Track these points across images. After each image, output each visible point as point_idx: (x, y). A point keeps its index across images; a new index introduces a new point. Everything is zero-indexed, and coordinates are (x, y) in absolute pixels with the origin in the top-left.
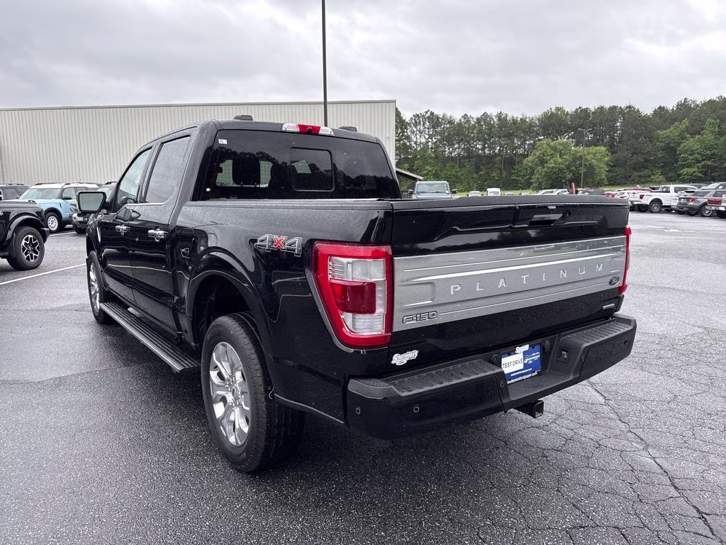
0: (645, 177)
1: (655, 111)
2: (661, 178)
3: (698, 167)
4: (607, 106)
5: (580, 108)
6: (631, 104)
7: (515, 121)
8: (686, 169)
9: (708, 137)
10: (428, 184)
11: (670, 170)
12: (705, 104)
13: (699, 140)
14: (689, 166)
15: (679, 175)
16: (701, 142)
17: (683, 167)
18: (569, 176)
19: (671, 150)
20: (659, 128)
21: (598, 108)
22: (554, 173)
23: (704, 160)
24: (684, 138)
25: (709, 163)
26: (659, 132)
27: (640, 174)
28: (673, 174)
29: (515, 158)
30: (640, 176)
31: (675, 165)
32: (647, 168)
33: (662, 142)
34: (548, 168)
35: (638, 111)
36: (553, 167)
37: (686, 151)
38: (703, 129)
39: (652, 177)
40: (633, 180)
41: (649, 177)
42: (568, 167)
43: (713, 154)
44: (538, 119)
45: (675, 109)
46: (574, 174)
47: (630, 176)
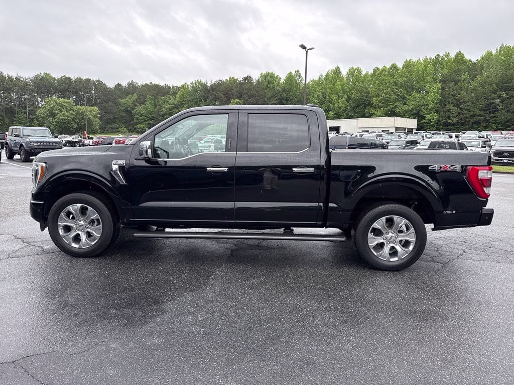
0: (115, 128)
1: (115, 86)
2: (125, 129)
3: (146, 124)
4: (84, 78)
5: (64, 76)
6: (100, 79)
7: (10, 79)
8: (139, 125)
9: (149, 106)
10: (31, 129)
11: (129, 125)
12: (143, 86)
13: (144, 108)
14: (140, 123)
15: (135, 129)
16: (146, 109)
17: (137, 123)
18: (75, 126)
19: (128, 112)
20: (120, 97)
21: (77, 78)
22: (64, 123)
23: (148, 120)
24: (135, 105)
25: (151, 122)
26: (120, 100)
27: (111, 126)
28: (131, 127)
29: (15, 108)
30: (112, 128)
31: (132, 122)
32: (115, 123)
33: (123, 106)
34: (59, 119)
35: (105, 84)
36: (62, 119)
37: (138, 114)
38: (146, 101)
39: (120, 129)
40: (108, 131)
41: (118, 129)
42: (74, 120)
43: (153, 117)
44: (31, 80)
45: (127, 86)
46: (78, 125)
47: (105, 128)
